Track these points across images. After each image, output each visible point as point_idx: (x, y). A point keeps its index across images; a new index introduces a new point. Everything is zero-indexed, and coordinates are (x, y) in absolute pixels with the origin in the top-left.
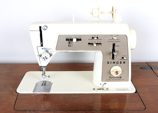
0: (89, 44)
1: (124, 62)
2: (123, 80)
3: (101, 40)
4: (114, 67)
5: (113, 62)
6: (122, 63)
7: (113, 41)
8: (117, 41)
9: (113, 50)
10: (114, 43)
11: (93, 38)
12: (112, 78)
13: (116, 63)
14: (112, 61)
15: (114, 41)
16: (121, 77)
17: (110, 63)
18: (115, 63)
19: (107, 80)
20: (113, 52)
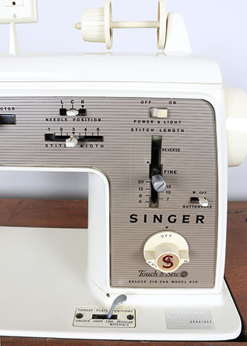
0: (48, 137)
1: (200, 219)
2: (195, 284)
3: (98, 124)
4: (160, 234)
5: (155, 216)
6: (193, 219)
7: (150, 126)
8: (172, 127)
9: (151, 167)
10: (156, 138)
11: (63, 112)
12: (149, 275)
13: (165, 219)
14: (151, 212)
15: (155, 126)
16: (184, 274)
17: (140, 218)
18: (160, 221)
19: (132, 284)
20: (152, 174)
